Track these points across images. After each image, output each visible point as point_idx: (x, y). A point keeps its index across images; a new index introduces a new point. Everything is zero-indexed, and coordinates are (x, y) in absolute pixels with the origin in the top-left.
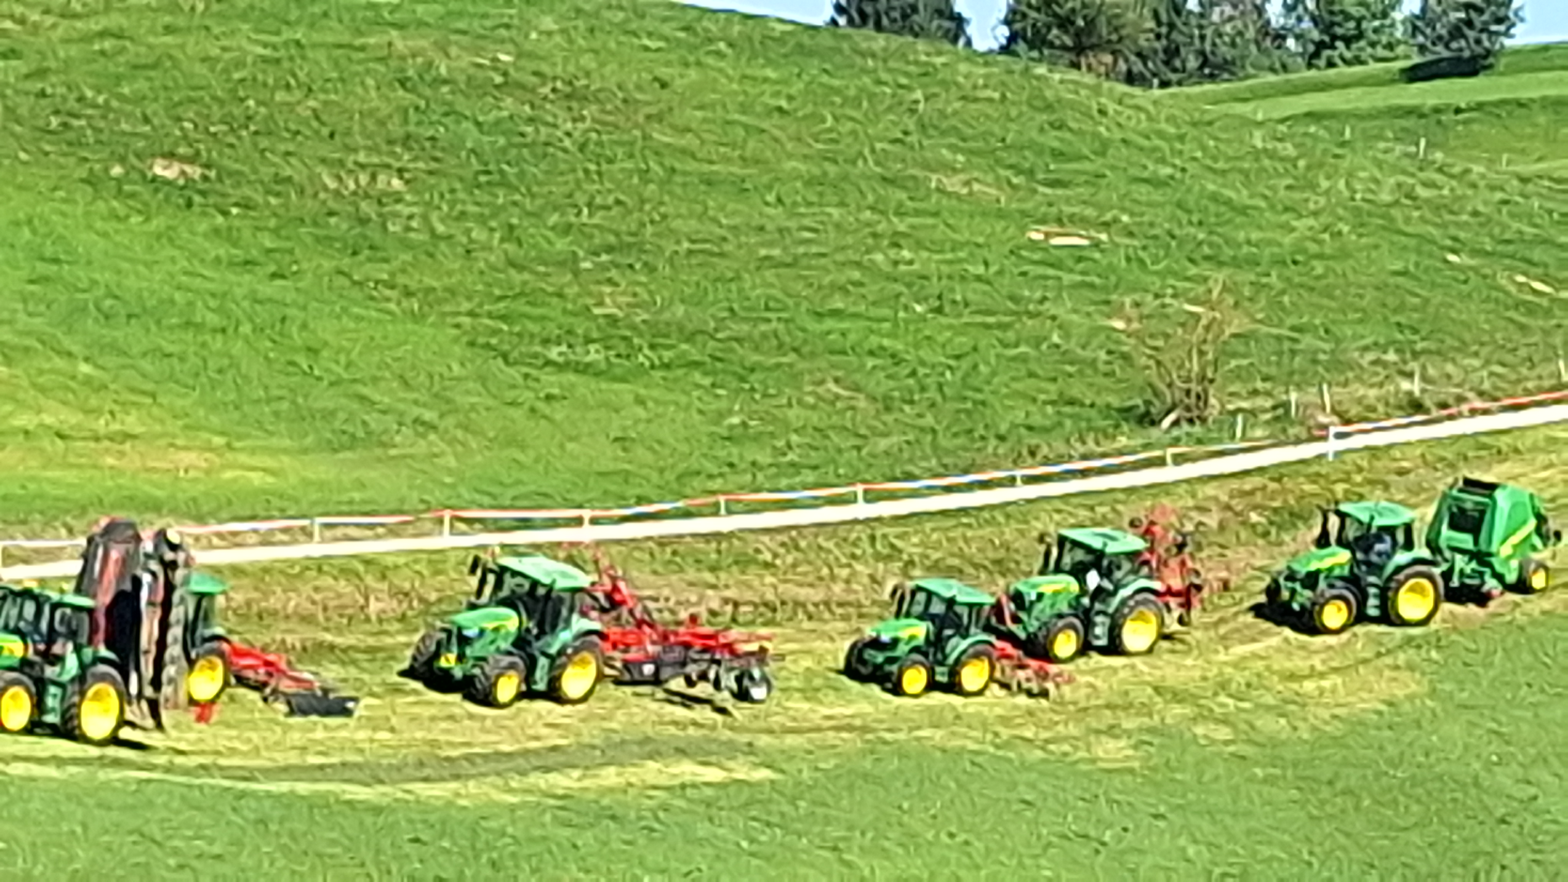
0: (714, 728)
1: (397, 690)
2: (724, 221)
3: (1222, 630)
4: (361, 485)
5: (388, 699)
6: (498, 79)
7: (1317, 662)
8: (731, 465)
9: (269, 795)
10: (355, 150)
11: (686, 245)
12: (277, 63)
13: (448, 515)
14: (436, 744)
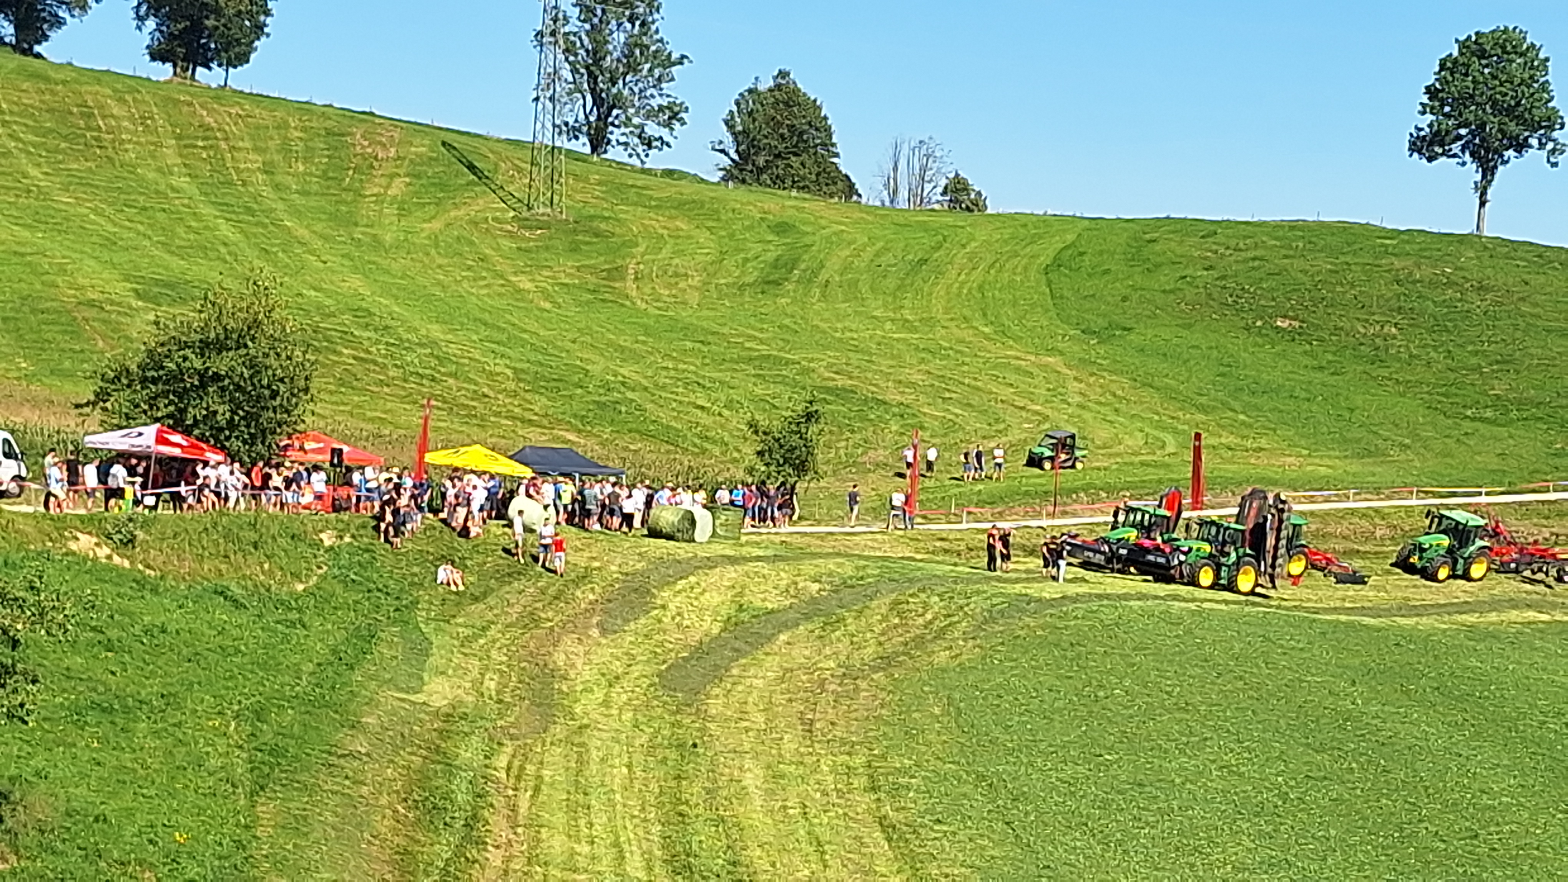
0: (1544, 594)
1: (1389, 572)
4: (1374, 475)
5: (1385, 577)
6: (1445, 281)
8: (1557, 468)
9: (1327, 621)
10: (1374, 314)
11: (1536, 362)
12: (1337, 272)
13: (1415, 489)
14: (1407, 599)
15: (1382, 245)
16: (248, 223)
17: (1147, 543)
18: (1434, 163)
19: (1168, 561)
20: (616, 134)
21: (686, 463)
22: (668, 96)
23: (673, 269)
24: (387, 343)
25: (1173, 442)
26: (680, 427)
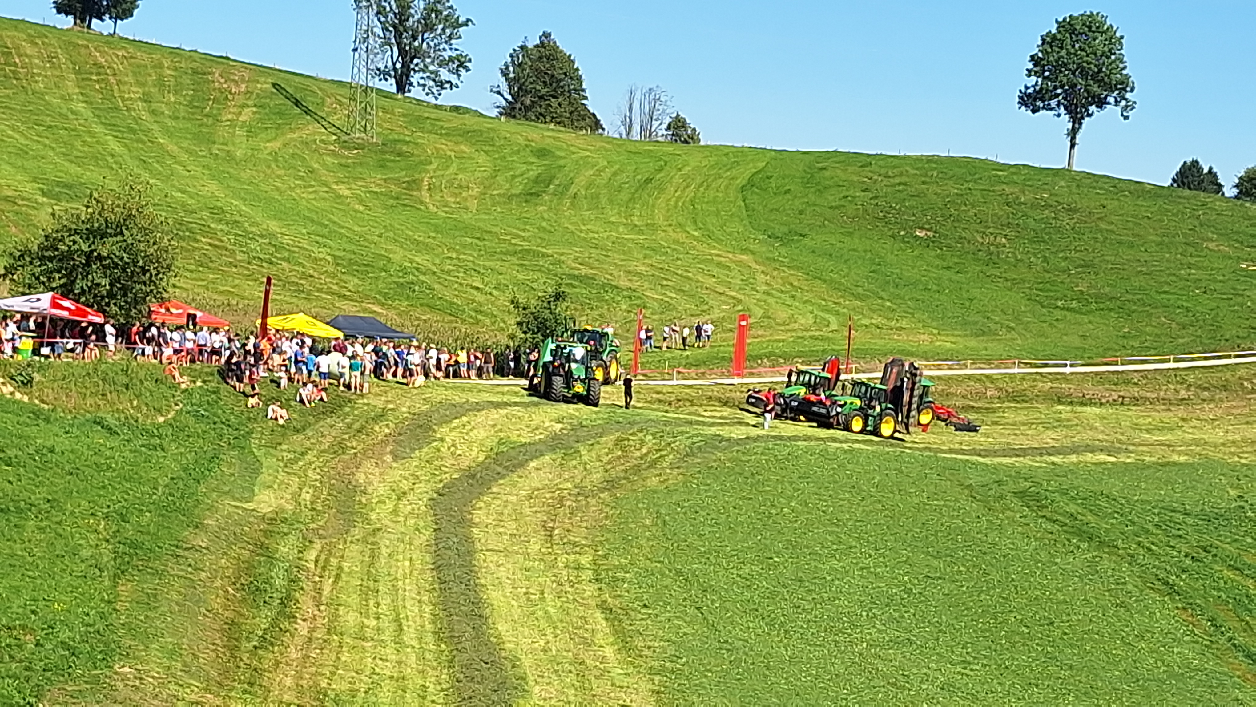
2: (1125, 257)
4: (986, 349)
6: (1043, 204)
8: (1124, 347)
10: (989, 228)
11: (1110, 266)
12: (962, 195)
13: (1017, 361)
14: (1010, 444)
15: (997, 176)
16: (131, 139)
17: (813, 398)
18: (1037, 114)
19: (828, 412)
20: (415, 78)
21: (464, 330)
22: (456, 50)
23: (457, 182)
24: (236, 235)
25: (835, 321)
26: (459, 303)
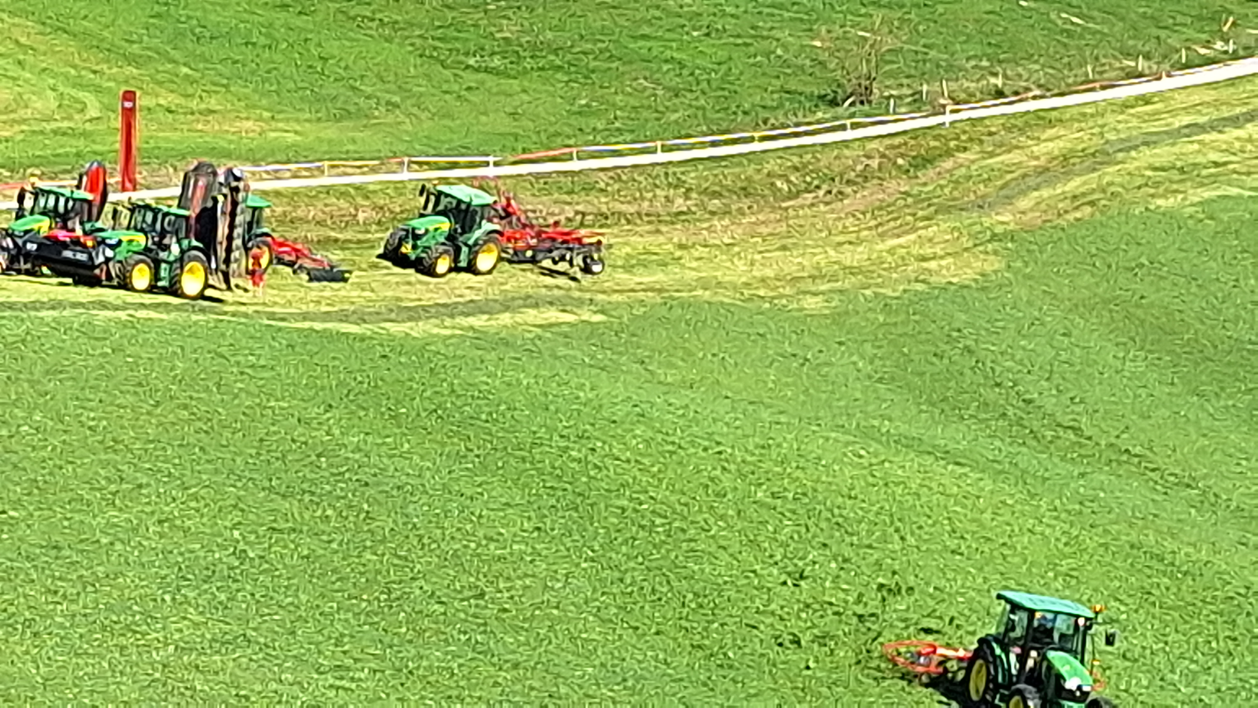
0: (570, 289)
1: (375, 266)
3: (880, 230)
4: (354, 141)
5: (371, 273)
7: (938, 250)
9: (298, 330)
13: (406, 159)
14: (399, 299)
17: (62, 235)
19: (91, 258)
25: (97, 104)
